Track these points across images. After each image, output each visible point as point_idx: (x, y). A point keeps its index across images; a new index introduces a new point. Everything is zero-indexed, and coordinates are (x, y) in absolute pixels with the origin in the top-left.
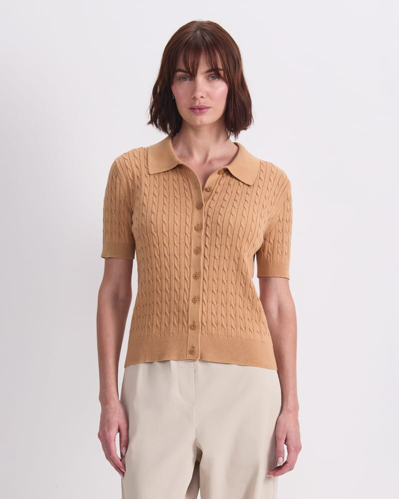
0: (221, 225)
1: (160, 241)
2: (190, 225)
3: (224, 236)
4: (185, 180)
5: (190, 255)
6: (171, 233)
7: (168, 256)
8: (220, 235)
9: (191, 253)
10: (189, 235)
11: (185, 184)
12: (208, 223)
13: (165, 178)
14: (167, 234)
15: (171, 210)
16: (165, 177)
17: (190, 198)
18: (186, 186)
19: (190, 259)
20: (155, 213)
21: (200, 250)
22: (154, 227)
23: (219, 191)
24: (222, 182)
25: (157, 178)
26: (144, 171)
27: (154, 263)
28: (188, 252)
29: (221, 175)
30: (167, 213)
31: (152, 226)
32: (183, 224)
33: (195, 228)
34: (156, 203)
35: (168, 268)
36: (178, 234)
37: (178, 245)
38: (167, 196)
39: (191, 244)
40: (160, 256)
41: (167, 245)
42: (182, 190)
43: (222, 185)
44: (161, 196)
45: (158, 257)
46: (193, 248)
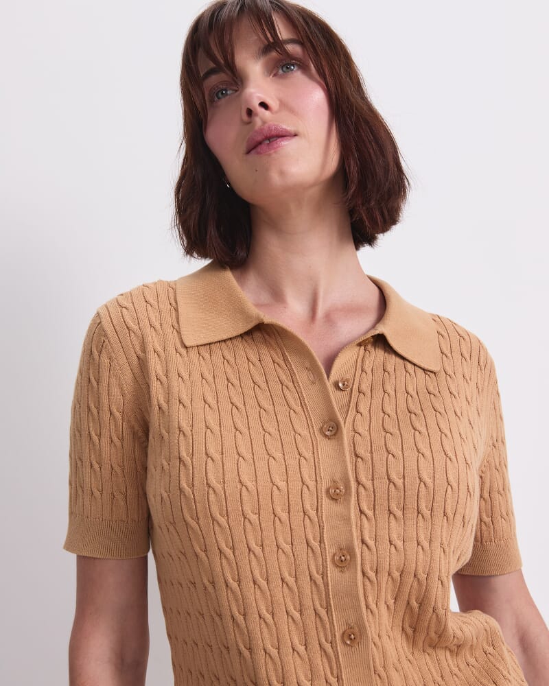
0: (399, 482)
1: (236, 540)
2: (312, 484)
3: (411, 514)
4: (277, 360)
5: (324, 575)
6: (267, 515)
7: (263, 583)
8: (399, 513)
9: (325, 567)
10: (313, 513)
11: (279, 370)
12: (363, 479)
13: (228, 357)
14: (254, 518)
15: (258, 446)
16: (226, 353)
17: (299, 409)
18: (283, 377)
19: (326, 585)
20: (217, 457)
21: (353, 556)
22: (219, 501)
23: (365, 387)
24: (368, 366)
25: (207, 356)
26: (172, 338)
27: (226, 604)
28: (317, 566)
29: (363, 348)
30: (248, 456)
31: (212, 497)
32: (295, 484)
33: (328, 491)
34: (216, 428)
35: (268, 617)
36: (284, 516)
37: (287, 548)
38: (241, 406)
39: (321, 541)
40: (239, 581)
41: (258, 550)
42: (276, 387)
43: (369, 372)
44: (226, 407)
45: (234, 585)
46: (330, 550)
